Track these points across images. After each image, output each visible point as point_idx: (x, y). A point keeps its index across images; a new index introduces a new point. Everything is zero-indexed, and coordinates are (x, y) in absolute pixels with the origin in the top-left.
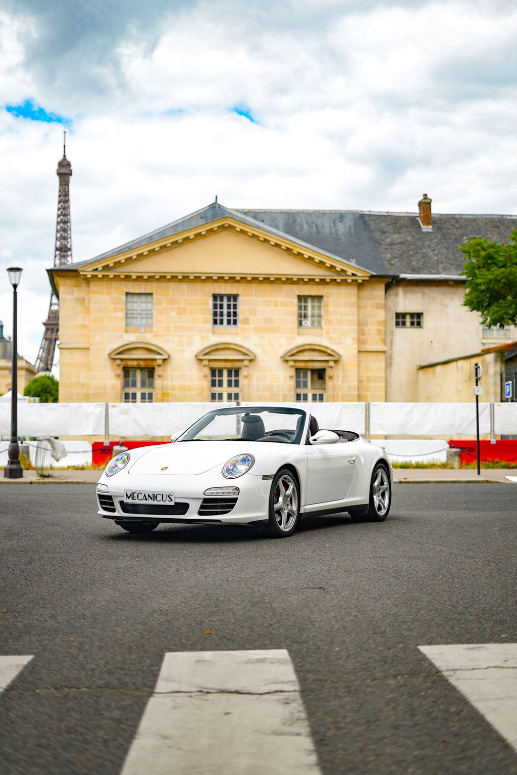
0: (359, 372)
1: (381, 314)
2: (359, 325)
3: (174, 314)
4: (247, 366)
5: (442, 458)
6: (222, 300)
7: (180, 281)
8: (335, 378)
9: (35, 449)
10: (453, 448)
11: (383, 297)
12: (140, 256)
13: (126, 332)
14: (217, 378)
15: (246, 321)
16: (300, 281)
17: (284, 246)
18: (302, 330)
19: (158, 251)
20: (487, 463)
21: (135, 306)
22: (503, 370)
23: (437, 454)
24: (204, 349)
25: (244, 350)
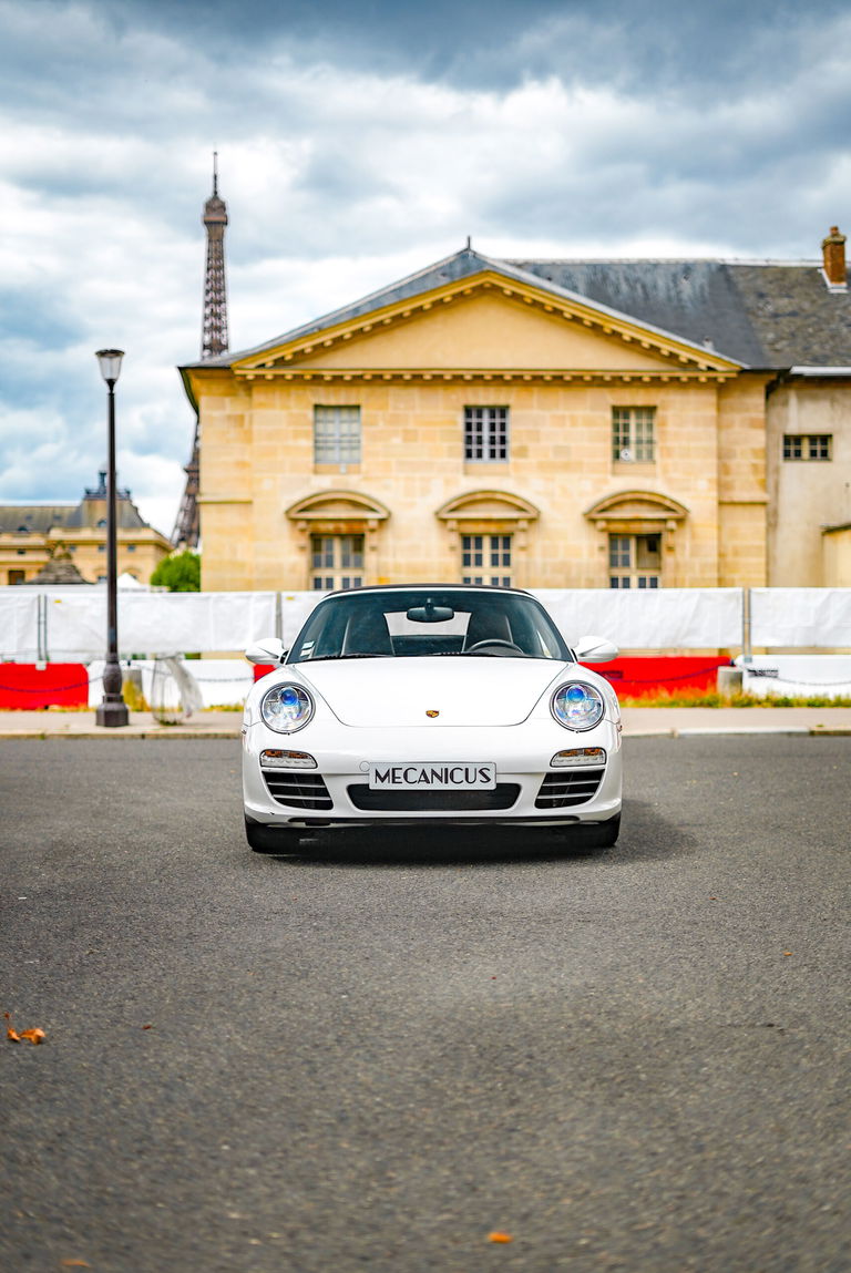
0: (719, 538)
1: (758, 438)
2: (719, 456)
3: (397, 441)
4: (524, 530)
6: (480, 415)
7: (407, 383)
8: (678, 549)
9: (151, 674)
11: (762, 408)
12: (339, 342)
13: (316, 472)
14: (473, 552)
15: (522, 452)
16: (616, 382)
17: (588, 319)
18: (620, 467)
19: (368, 332)
21: (331, 428)
24: (450, 502)
25: (518, 503)
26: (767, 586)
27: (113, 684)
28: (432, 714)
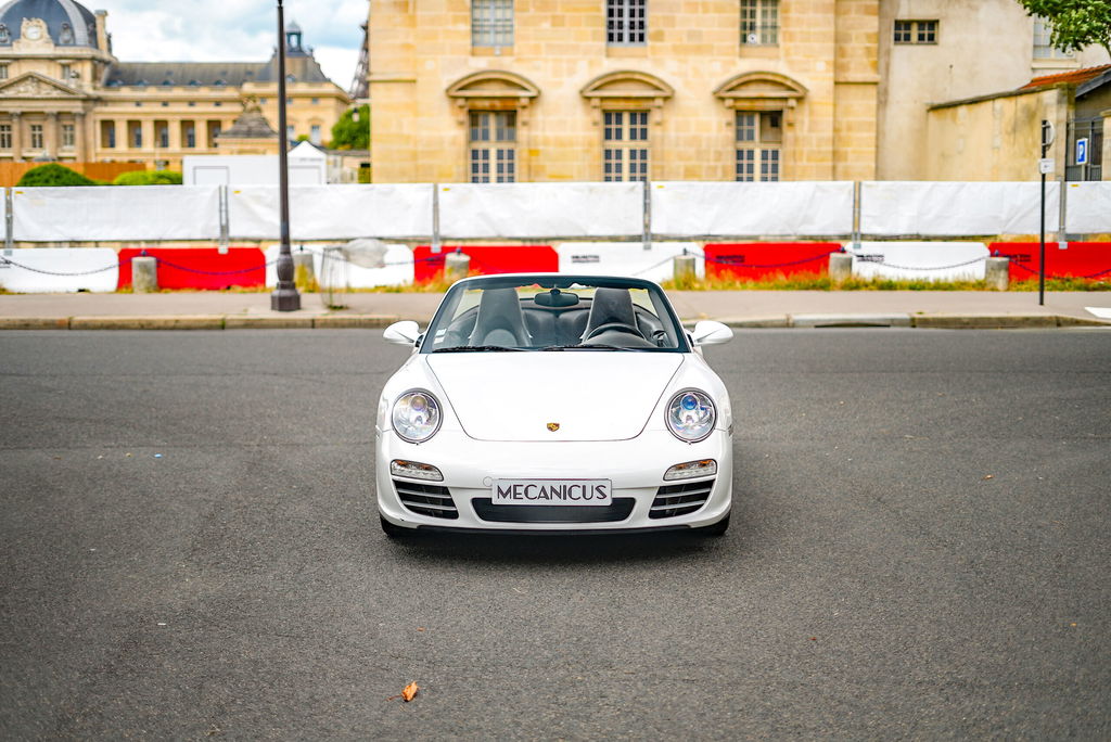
0: (835, 116)
1: (872, 24)
2: (837, 40)
3: (546, 25)
4: (659, 107)
5: (978, 272)
6: (621, 3)
8: (798, 125)
9: (321, 257)
10: (997, 256)
13: (473, 54)
14: (614, 126)
15: (659, 36)
18: (746, 50)
20: (1054, 282)
21: (487, 14)
22: (1072, 117)
23: (969, 266)
24: (594, 82)
25: (655, 83)
26: (877, 179)
27: (286, 273)
28: (553, 427)
